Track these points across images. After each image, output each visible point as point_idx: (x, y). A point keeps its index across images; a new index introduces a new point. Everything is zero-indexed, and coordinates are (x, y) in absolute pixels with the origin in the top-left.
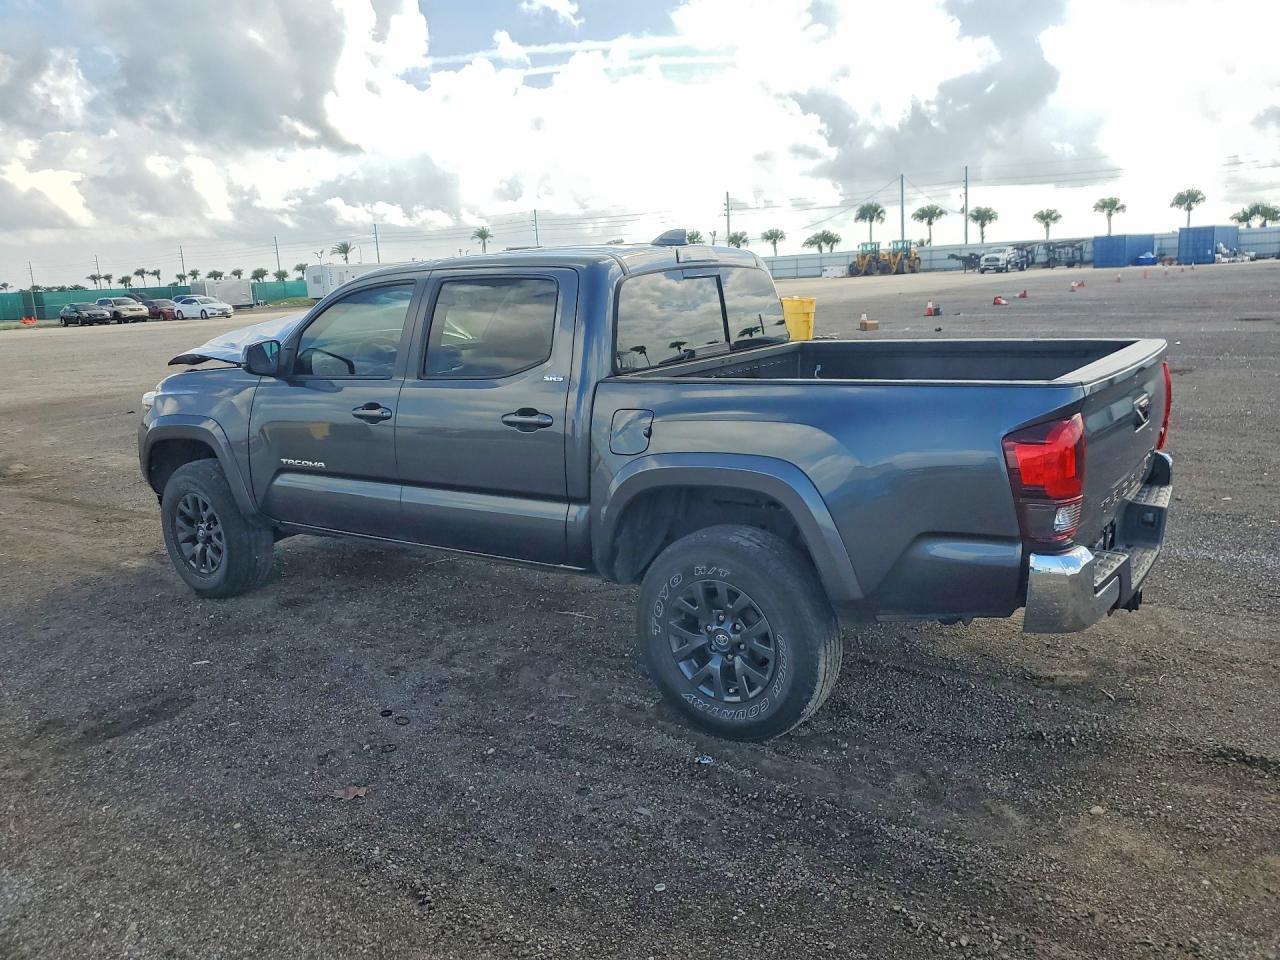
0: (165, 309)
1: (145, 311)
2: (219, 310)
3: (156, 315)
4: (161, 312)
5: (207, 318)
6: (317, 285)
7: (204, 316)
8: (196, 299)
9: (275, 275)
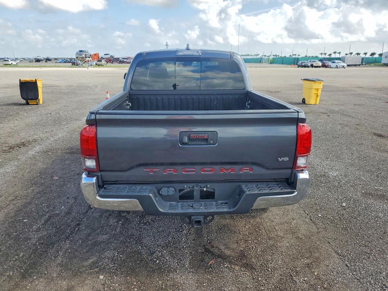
0: (326, 64)
1: (320, 64)
2: (342, 66)
3: (324, 66)
4: (325, 65)
5: (337, 68)
6: (386, 59)
7: (337, 67)
8: (336, 62)
9: (379, 55)
